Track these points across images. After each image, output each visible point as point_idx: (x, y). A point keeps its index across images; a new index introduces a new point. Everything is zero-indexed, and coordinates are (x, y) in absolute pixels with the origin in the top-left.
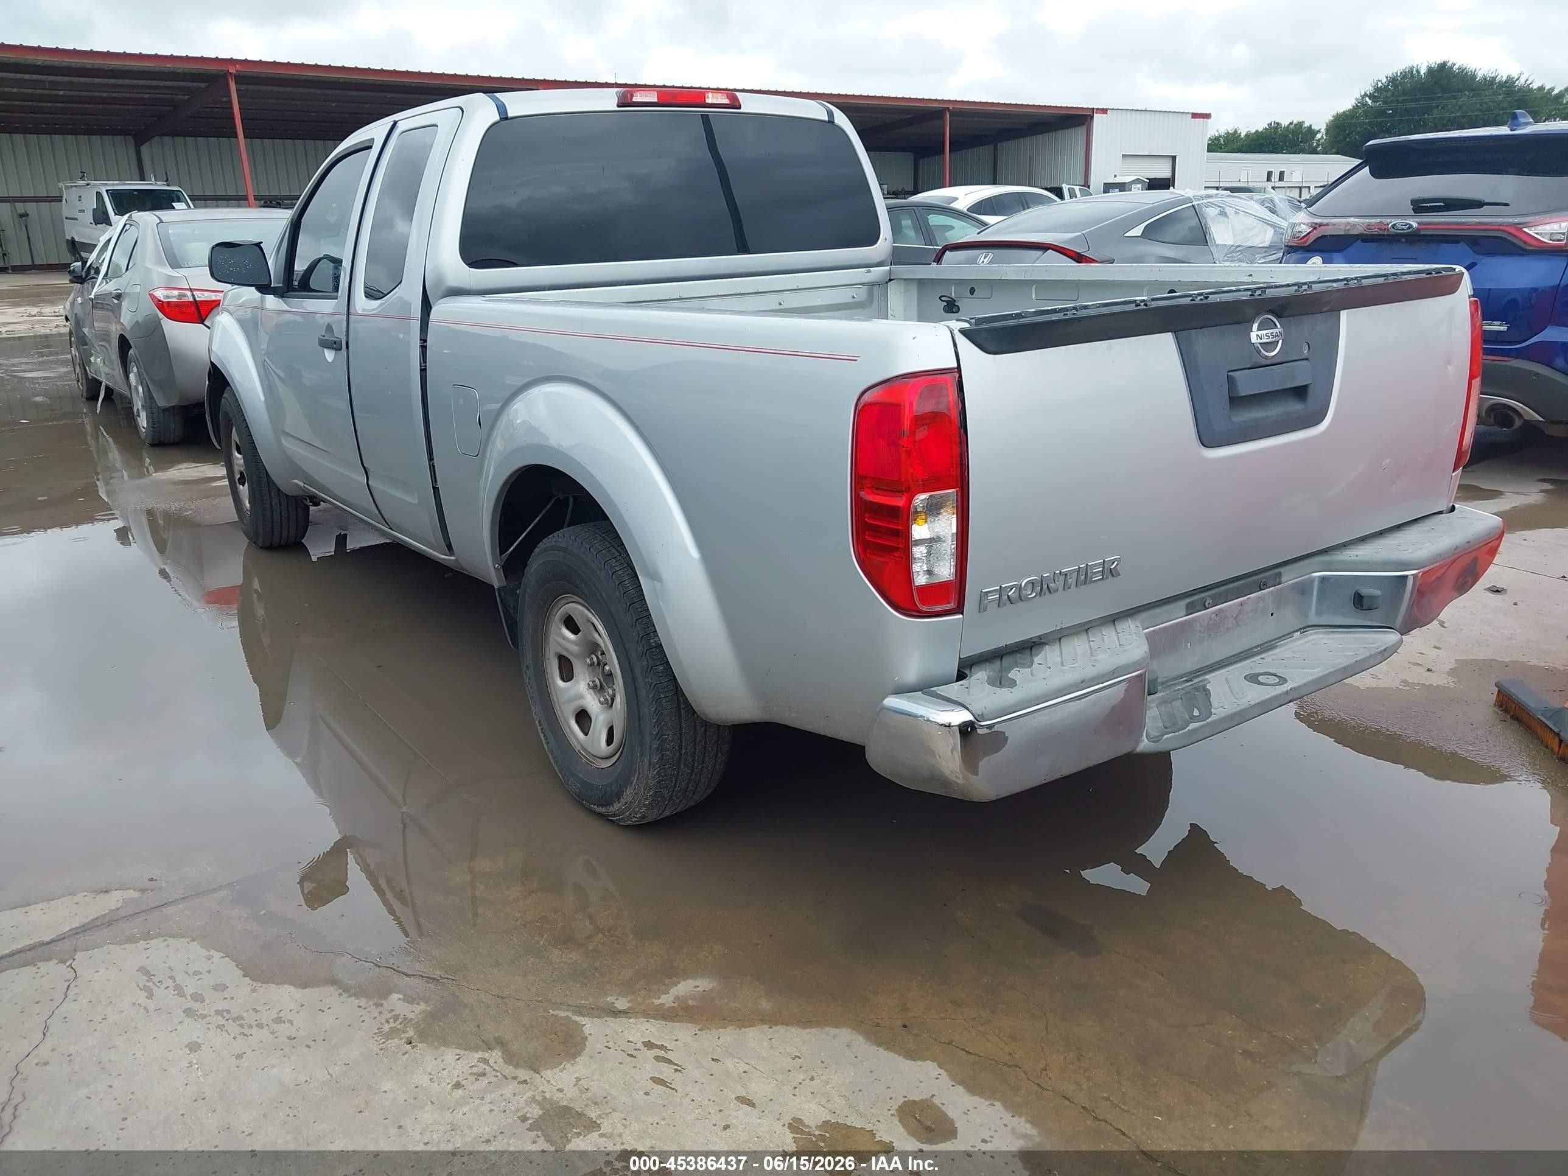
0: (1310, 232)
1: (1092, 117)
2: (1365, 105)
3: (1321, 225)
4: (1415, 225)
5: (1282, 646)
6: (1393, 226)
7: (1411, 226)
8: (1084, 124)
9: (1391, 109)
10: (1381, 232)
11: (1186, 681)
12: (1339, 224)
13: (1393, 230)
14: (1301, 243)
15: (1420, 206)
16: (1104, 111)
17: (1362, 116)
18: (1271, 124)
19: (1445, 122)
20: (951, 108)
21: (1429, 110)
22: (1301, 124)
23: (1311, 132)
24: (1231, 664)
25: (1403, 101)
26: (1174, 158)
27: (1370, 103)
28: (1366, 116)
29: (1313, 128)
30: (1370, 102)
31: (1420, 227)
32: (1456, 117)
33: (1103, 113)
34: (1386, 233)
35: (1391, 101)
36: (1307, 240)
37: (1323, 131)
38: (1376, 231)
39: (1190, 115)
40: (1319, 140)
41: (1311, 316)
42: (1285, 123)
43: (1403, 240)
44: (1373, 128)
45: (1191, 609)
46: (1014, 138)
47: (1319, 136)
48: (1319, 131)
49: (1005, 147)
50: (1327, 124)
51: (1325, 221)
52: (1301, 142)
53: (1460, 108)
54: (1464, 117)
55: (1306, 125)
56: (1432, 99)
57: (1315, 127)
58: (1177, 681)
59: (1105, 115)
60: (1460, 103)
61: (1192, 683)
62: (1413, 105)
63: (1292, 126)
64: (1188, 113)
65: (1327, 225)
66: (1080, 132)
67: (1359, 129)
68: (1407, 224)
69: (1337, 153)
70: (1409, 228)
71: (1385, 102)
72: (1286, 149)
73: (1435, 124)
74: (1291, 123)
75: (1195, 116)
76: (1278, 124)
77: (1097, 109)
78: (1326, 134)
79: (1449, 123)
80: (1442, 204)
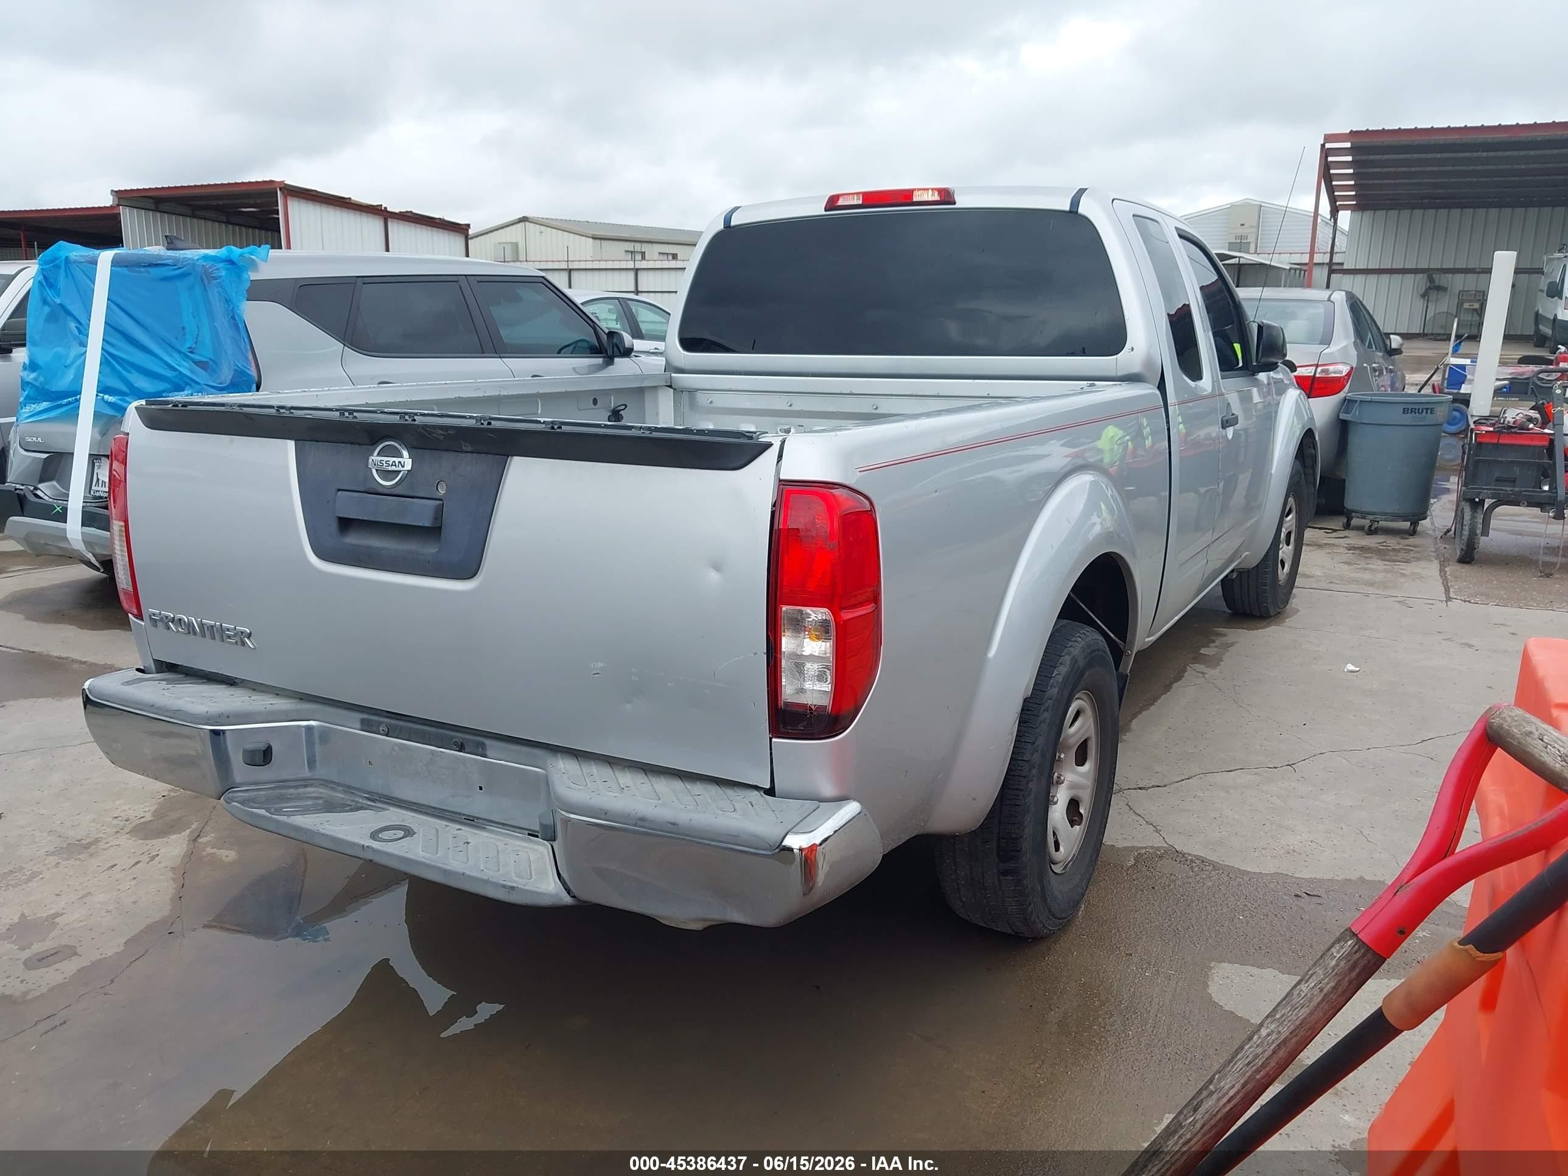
5: (492, 832)
11: (369, 799)
24: (421, 812)
41: (453, 454)
45: (366, 726)
58: (359, 793)
61: (374, 804)
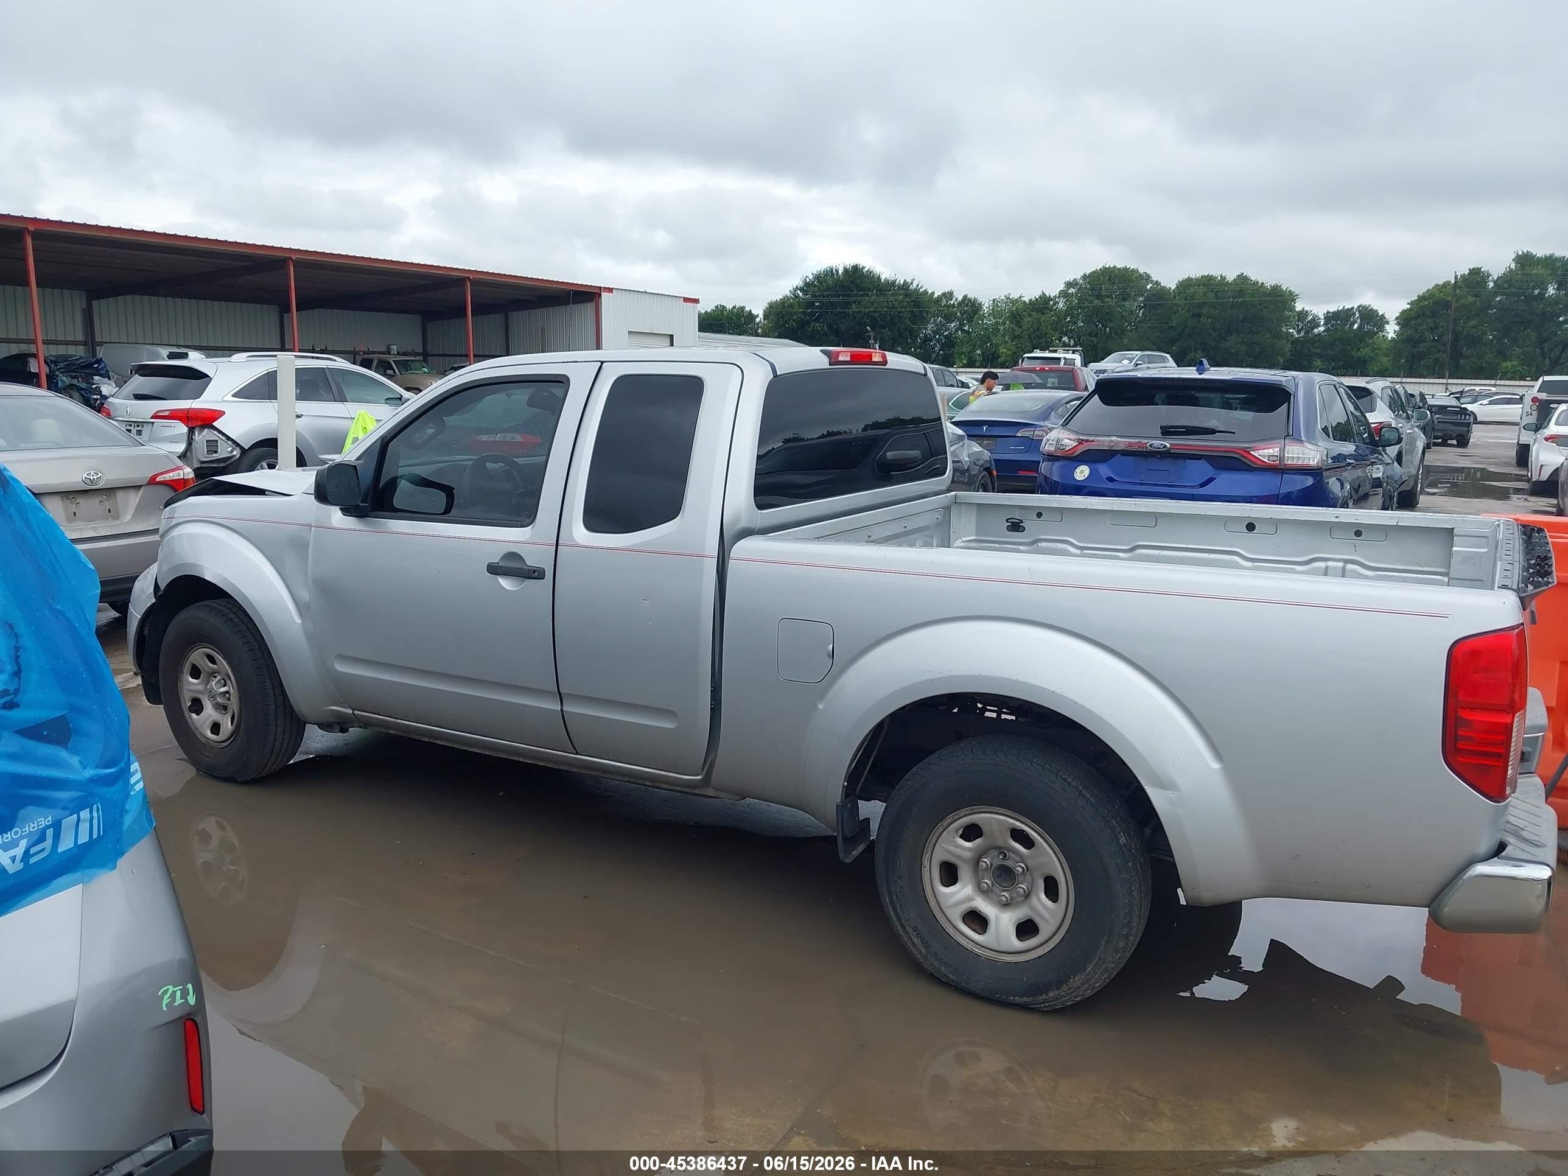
0: (1076, 446)
1: (600, 295)
2: (797, 297)
3: (1087, 441)
4: (1168, 445)
6: (1151, 446)
7: (1165, 446)
8: (593, 301)
9: (819, 302)
10: (1140, 450)
12: (1104, 441)
13: (1150, 448)
14: (1068, 454)
15: (1167, 432)
16: (610, 290)
17: (796, 306)
18: (718, 307)
19: (861, 315)
20: (471, 278)
21: (847, 305)
22: (743, 308)
23: (751, 317)
25: (828, 296)
26: (671, 337)
27: (801, 296)
28: (800, 306)
29: (752, 312)
30: (801, 294)
31: (1172, 447)
32: (869, 312)
33: (609, 292)
34: (1144, 450)
35: (819, 295)
36: (1075, 452)
37: (761, 316)
38: (1135, 448)
39: (682, 300)
40: (758, 324)
42: (729, 307)
43: (1158, 456)
44: (805, 317)
46: (525, 309)
47: (758, 320)
48: (757, 316)
49: (518, 318)
50: (764, 310)
51: (1091, 439)
52: (744, 324)
53: (873, 304)
54: (876, 312)
55: (747, 309)
56: (850, 296)
57: (755, 312)
59: (611, 294)
60: (872, 300)
62: (835, 299)
63: (735, 310)
64: (681, 297)
65: (1093, 441)
66: (590, 307)
67: (794, 317)
68: (1162, 444)
69: (779, 337)
70: (1164, 447)
71: (814, 296)
72: (732, 330)
73: (854, 316)
74: (734, 307)
75: (686, 300)
76: (724, 307)
77: (604, 288)
78: (764, 319)
79: (866, 317)
80: (1184, 430)
